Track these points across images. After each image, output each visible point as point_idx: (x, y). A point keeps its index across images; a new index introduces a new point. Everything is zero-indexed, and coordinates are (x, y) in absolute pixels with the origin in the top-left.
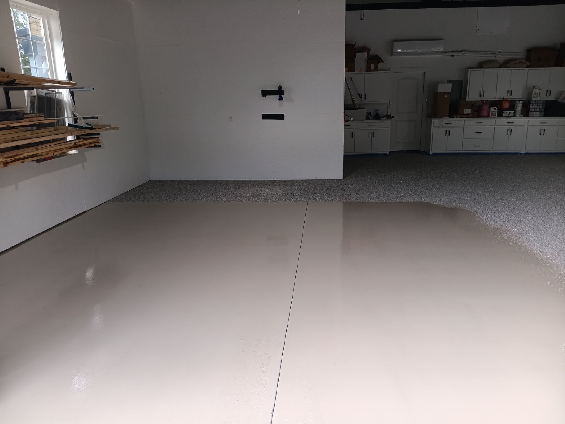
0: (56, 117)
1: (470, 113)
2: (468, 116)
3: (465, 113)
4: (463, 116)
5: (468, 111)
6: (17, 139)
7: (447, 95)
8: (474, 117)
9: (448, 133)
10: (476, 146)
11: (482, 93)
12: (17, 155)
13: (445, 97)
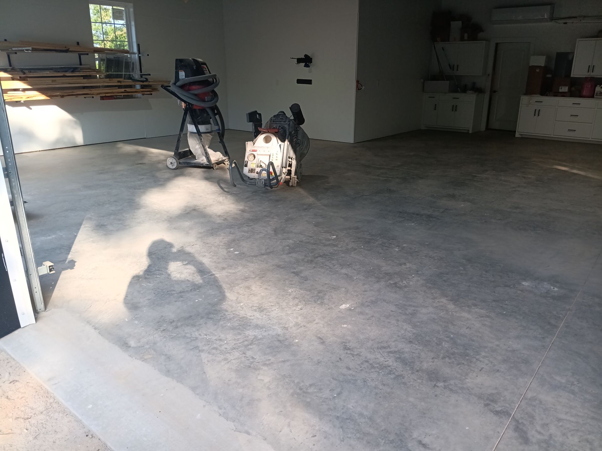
0: (124, 72)
1: (567, 91)
2: (563, 95)
3: (560, 91)
4: (557, 94)
5: (565, 89)
6: (75, 83)
7: (539, 69)
8: (571, 96)
9: (537, 113)
10: (569, 131)
11: (591, 68)
12: (73, 92)
13: (537, 71)
